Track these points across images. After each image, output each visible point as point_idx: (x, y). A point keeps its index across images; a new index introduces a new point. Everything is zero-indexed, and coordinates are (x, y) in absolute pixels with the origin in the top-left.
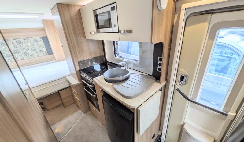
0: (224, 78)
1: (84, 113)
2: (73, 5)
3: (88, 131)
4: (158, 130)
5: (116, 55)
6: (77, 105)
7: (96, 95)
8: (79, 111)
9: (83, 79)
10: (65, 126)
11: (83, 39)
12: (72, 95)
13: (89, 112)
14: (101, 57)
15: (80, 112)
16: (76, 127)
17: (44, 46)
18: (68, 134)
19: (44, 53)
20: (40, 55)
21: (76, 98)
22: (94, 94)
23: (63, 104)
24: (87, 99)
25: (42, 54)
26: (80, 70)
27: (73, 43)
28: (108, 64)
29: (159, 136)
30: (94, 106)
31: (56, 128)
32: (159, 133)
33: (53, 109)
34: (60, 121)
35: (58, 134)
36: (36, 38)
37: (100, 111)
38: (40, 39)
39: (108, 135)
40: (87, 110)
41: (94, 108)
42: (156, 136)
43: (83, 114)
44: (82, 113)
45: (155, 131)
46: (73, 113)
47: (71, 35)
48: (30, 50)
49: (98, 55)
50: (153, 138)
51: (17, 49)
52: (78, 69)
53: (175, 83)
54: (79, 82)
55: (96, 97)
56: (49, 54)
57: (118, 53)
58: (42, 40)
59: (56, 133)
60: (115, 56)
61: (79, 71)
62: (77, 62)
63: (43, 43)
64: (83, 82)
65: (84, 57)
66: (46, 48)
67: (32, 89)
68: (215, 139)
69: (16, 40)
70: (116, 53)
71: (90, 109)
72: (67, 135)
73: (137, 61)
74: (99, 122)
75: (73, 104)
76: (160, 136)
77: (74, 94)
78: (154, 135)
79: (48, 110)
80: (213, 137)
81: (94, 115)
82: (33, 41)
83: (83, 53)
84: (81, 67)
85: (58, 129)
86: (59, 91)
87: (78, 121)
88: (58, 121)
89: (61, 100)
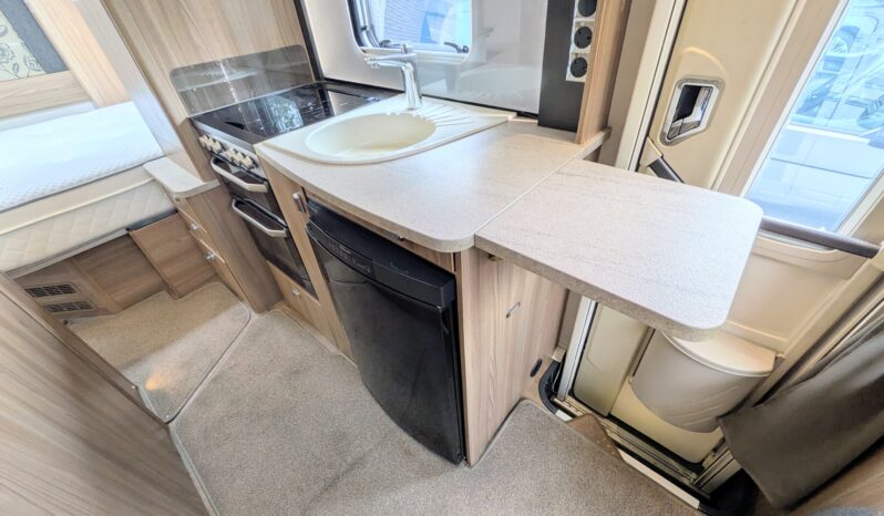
0: (803, 133)
1: (259, 311)
3: (280, 378)
4: (553, 346)
5: (364, 35)
6: (224, 283)
7: (287, 227)
8: (237, 308)
9: (217, 162)
10: (186, 366)
12: (198, 247)
13: (279, 308)
14: (290, 51)
15: (244, 308)
16: (231, 368)
18: (202, 394)
19: (19, 60)
21: (213, 254)
22: (280, 227)
23: (165, 286)
24: (259, 254)
26: (191, 121)
28: (332, 90)
29: (555, 366)
30: (292, 282)
31: (147, 376)
32: (554, 358)
33: (127, 305)
34: (161, 347)
35: (159, 396)
37: (317, 298)
39: (361, 382)
40: (271, 299)
41: (297, 290)
42: (544, 368)
43: (255, 317)
44: (253, 313)
45: (543, 350)
46: (212, 317)
49: (275, 43)
50: (533, 373)
52: (181, 114)
53: (647, 135)
54: (204, 179)
55: (289, 237)
56: (50, 70)
57: (372, 27)
59: (150, 393)
60: (360, 43)
61: (188, 125)
62: (167, 73)
64: (222, 178)
68: (780, 355)
70: (362, 24)
71: (280, 296)
72: (197, 400)
73: (465, 50)
74: (322, 340)
75: (209, 280)
76: (559, 367)
77: (201, 241)
78: (539, 364)
79: (106, 312)
80: (770, 349)
81: (301, 316)
84: (196, 104)
85: (156, 377)
86: (128, 229)
87: (237, 342)
88: (153, 351)
89: (151, 266)
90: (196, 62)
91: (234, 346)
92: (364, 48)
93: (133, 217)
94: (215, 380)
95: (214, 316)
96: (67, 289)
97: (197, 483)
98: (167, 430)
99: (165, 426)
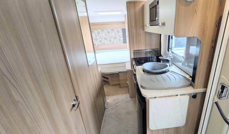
1: (130, 97)
2: (139, 2)
3: (125, 112)
5: (169, 50)
6: (128, 89)
10: (114, 100)
11: (141, 31)
13: (134, 99)
15: (128, 95)
16: (120, 105)
17: (122, 36)
19: (121, 41)
20: (118, 43)
21: (128, 82)
23: (119, 85)
25: (120, 42)
26: (133, 59)
27: (132, 34)
33: (113, 85)
34: (113, 95)
35: (108, 103)
36: (118, 29)
38: (120, 31)
40: (133, 96)
43: (129, 98)
47: (132, 27)
48: (113, 38)
51: (106, 36)
52: (133, 57)
54: (131, 68)
56: (124, 43)
58: (122, 31)
62: (133, 50)
63: (122, 33)
65: (139, 47)
66: (123, 38)
67: (98, 66)
69: (107, 30)
70: (170, 47)
72: (112, 108)
75: (126, 87)
77: (128, 79)
79: (110, 85)
82: (116, 32)
83: (140, 44)
84: (135, 56)
85: (109, 100)
86: (119, 72)
87: (123, 101)
88: (111, 95)
89: (119, 80)
90: (138, 49)
91: (122, 102)
92: (168, 52)
93: (120, 71)
94: (116, 106)
95: (123, 94)
96: (107, 79)
97: (103, 122)
98: (105, 110)
99: (105, 109)
